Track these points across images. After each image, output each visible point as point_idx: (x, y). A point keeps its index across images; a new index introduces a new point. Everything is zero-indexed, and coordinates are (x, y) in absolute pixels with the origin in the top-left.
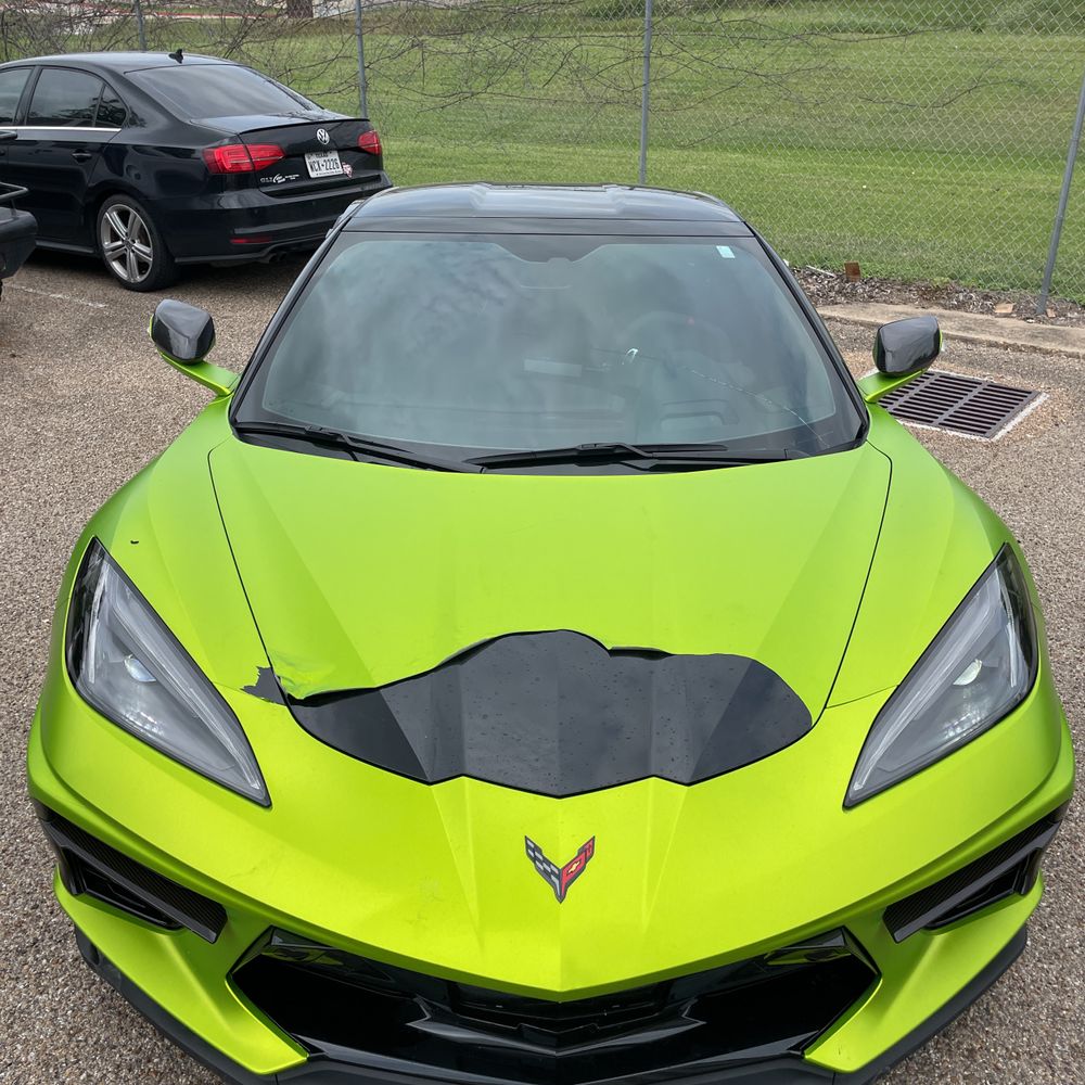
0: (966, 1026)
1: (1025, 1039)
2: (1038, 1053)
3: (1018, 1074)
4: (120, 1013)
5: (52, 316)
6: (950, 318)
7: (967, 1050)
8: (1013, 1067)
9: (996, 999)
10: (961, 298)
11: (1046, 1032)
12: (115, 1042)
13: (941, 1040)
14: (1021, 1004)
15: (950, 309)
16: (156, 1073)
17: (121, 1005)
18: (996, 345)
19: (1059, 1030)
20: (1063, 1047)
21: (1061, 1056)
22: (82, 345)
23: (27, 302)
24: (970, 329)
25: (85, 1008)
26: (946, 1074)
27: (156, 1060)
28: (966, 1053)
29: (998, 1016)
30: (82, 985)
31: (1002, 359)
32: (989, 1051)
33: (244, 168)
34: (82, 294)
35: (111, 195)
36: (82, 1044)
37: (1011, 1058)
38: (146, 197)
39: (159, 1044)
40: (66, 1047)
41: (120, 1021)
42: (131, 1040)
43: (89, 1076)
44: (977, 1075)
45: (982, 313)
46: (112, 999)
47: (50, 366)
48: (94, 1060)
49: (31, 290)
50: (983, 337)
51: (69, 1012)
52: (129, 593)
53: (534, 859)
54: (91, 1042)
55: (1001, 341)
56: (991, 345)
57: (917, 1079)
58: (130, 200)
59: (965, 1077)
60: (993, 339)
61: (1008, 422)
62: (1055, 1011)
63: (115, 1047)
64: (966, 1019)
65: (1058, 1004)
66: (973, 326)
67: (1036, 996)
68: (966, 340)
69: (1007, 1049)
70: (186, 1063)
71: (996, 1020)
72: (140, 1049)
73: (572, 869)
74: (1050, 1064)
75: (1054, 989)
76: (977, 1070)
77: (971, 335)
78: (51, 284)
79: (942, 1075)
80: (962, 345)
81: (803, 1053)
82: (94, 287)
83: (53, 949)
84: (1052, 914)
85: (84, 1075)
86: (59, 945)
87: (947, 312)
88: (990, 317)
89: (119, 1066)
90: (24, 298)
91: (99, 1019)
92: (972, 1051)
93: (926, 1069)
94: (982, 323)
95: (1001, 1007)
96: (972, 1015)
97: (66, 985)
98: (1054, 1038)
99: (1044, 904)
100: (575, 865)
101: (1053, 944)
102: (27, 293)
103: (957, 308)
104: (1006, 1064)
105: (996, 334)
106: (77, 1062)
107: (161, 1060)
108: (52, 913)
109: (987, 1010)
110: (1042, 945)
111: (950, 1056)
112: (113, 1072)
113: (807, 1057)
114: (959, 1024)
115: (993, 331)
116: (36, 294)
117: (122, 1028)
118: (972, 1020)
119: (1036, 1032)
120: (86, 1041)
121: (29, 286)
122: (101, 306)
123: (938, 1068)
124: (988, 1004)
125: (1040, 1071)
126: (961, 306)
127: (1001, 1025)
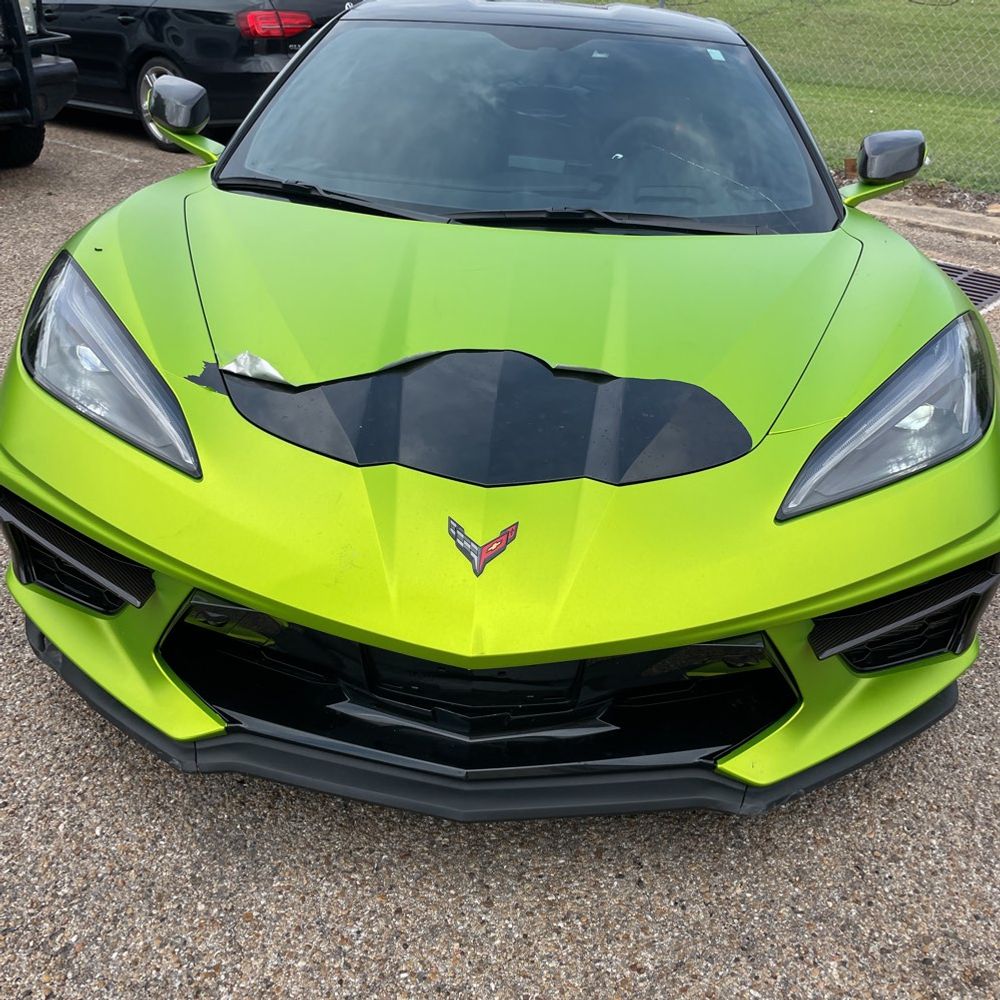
0: (888, 780)
1: (947, 795)
2: (960, 809)
3: (937, 824)
4: (65, 707)
5: (91, 166)
6: (942, 214)
7: (887, 799)
8: (933, 818)
9: (922, 760)
10: (955, 197)
11: (970, 791)
12: (57, 729)
13: (861, 789)
14: (947, 766)
15: (943, 207)
16: (92, 757)
17: (67, 700)
18: (985, 239)
19: (984, 791)
20: (986, 805)
21: (983, 813)
22: (113, 189)
23: (69, 155)
24: (962, 224)
25: (33, 701)
26: (864, 818)
27: (93, 747)
28: (885, 802)
29: (921, 774)
30: (33, 681)
31: (990, 251)
32: (909, 802)
33: (274, 33)
34: (120, 151)
35: (150, 58)
36: (25, 729)
37: (931, 809)
38: (183, 59)
39: (99, 734)
40: (10, 730)
41: (65, 713)
42: (72, 728)
43: (27, 755)
44: (895, 821)
45: (974, 212)
46: (60, 695)
47: (82, 204)
48: (35, 742)
49: (74, 146)
50: (974, 231)
51: (18, 702)
52: (86, 289)
53: (455, 537)
54: (34, 728)
55: (990, 235)
56: (980, 238)
57: (834, 819)
58: (168, 63)
59: (882, 822)
60: (982, 233)
61: (989, 303)
62: (981, 776)
63: (56, 734)
64: (889, 774)
65: (985, 769)
66: (964, 222)
67: (962, 761)
68: (955, 233)
69: (928, 803)
70: (121, 752)
71: (919, 777)
72: (80, 737)
73: (493, 548)
74: (972, 819)
75: (982, 757)
76: (895, 817)
77: (961, 229)
78: (93, 142)
79: (859, 818)
80: (953, 238)
81: (716, 763)
82: (132, 147)
83: (10, 651)
84: (986, 695)
85: (23, 754)
86: (17, 649)
87: (940, 209)
88: (981, 215)
89: (57, 749)
90: (68, 151)
91: (45, 710)
92: (892, 801)
93: (843, 812)
94: (974, 219)
95: (926, 767)
96: (895, 771)
97: (18, 680)
98: (977, 798)
99: (980, 686)
100: (496, 545)
101: (985, 720)
102: (71, 148)
103: (950, 206)
104: (926, 815)
105: (987, 230)
106: (18, 743)
107: (98, 747)
108: (14, 623)
109: (911, 768)
110: (974, 719)
111: (869, 803)
112: (51, 754)
113: (719, 766)
114: (882, 777)
115: (983, 226)
116: (78, 150)
117: (65, 719)
118: (895, 775)
119: (959, 791)
120: (30, 726)
121: (74, 142)
122: (136, 161)
123: (856, 812)
124: (913, 763)
125: (960, 823)
126: (954, 204)
127: (924, 782)
